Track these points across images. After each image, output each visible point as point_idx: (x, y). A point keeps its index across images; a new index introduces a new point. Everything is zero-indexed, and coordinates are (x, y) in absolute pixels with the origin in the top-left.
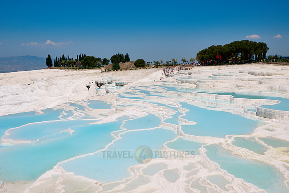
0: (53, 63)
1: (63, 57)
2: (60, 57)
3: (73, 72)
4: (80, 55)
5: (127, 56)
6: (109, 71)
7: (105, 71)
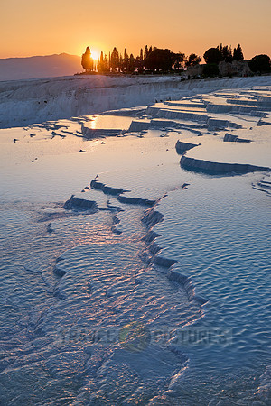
3: (127, 79)
4: (146, 49)
5: (238, 51)
6: (196, 78)
7: (189, 77)
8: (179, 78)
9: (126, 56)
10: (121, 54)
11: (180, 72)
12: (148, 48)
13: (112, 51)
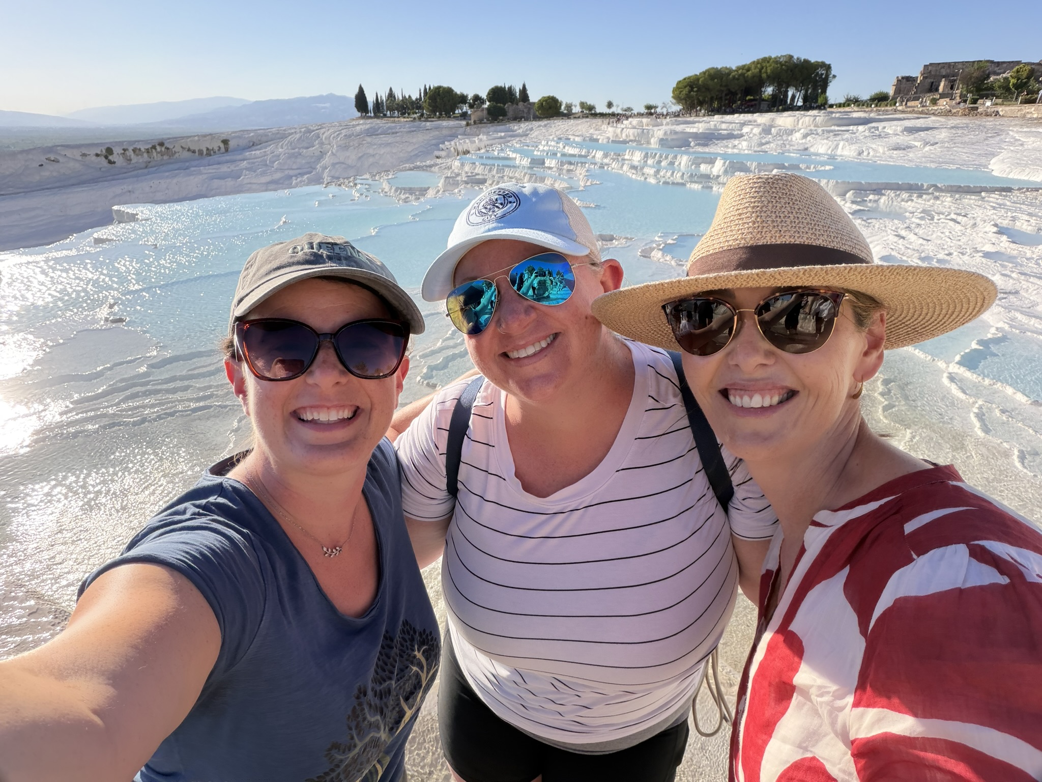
0: (371, 106)
1: (391, 95)
2: (383, 95)
4: (425, 89)
5: (524, 91)
6: (481, 121)
7: (475, 122)
8: (464, 123)
9: (404, 98)
10: (399, 95)
11: (464, 116)
12: (428, 87)
13: (388, 92)
